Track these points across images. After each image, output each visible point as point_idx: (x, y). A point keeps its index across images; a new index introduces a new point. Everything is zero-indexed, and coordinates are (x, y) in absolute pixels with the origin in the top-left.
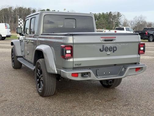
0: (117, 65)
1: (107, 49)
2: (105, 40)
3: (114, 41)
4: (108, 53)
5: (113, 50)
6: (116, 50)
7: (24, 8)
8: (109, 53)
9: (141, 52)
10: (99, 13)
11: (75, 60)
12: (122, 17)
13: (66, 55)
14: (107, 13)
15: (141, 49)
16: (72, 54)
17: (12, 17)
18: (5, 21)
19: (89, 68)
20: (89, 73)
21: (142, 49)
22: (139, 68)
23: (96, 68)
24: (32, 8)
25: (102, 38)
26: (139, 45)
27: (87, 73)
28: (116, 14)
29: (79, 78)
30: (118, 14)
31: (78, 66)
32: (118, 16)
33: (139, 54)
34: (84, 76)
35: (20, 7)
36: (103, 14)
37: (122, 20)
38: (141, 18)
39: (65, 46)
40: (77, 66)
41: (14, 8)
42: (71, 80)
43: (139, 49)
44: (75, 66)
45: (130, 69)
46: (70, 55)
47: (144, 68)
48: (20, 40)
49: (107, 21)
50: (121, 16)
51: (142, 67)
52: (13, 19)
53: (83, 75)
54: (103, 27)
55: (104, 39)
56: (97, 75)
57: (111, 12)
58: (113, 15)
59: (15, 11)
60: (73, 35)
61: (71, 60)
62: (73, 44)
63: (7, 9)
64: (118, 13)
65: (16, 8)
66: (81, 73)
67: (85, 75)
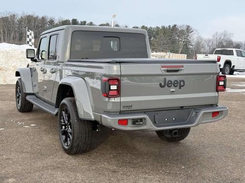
0: (184, 108)
1: (170, 84)
2: (168, 71)
3: (181, 72)
4: (171, 90)
5: (180, 85)
6: (183, 86)
7: (35, 16)
8: (174, 90)
9: (220, 88)
10: (157, 27)
11: (124, 99)
12: (193, 33)
13: (111, 92)
14: (170, 26)
15: (220, 84)
16: (118, 90)
17: (16, 31)
18: (4, 37)
19: (144, 111)
20: (145, 119)
21: (222, 83)
22: (217, 113)
23: (154, 113)
24: (49, 18)
25: (162, 67)
26: (217, 78)
27: (141, 120)
28: (185, 28)
29: (129, 127)
30: (188, 29)
31: (128, 109)
32: (188, 32)
33: (217, 91)
34: (135, 124)
35: (29, 16)
36: (163, 28)
37: (194, 38)
38: (225, 35)
39: (109, 80)
40: (125, 109)
41: (18, 17)
42: (116, 130)
43: (218, 85)
44: (122, 109)
45: (204, 113)
46: (115, 93)
47: (224, 113)
48: (31, 69)
49: (170, 39)
50: (192, 31)
51: (222, 111)
52: (17, 35)
53: (135, 122)
54: (163, 48)
55: (166, 69)
56: (155, 123)
57: (175, 25)
58: (180, 30)
59: (21, 21)
60: (120, 63)
61: (117, 100)
62: (121, 76)
63: (8, 17)
64: (188, 27)
65: (21, 17)
66: (133, 119)
67: (137, 122)
